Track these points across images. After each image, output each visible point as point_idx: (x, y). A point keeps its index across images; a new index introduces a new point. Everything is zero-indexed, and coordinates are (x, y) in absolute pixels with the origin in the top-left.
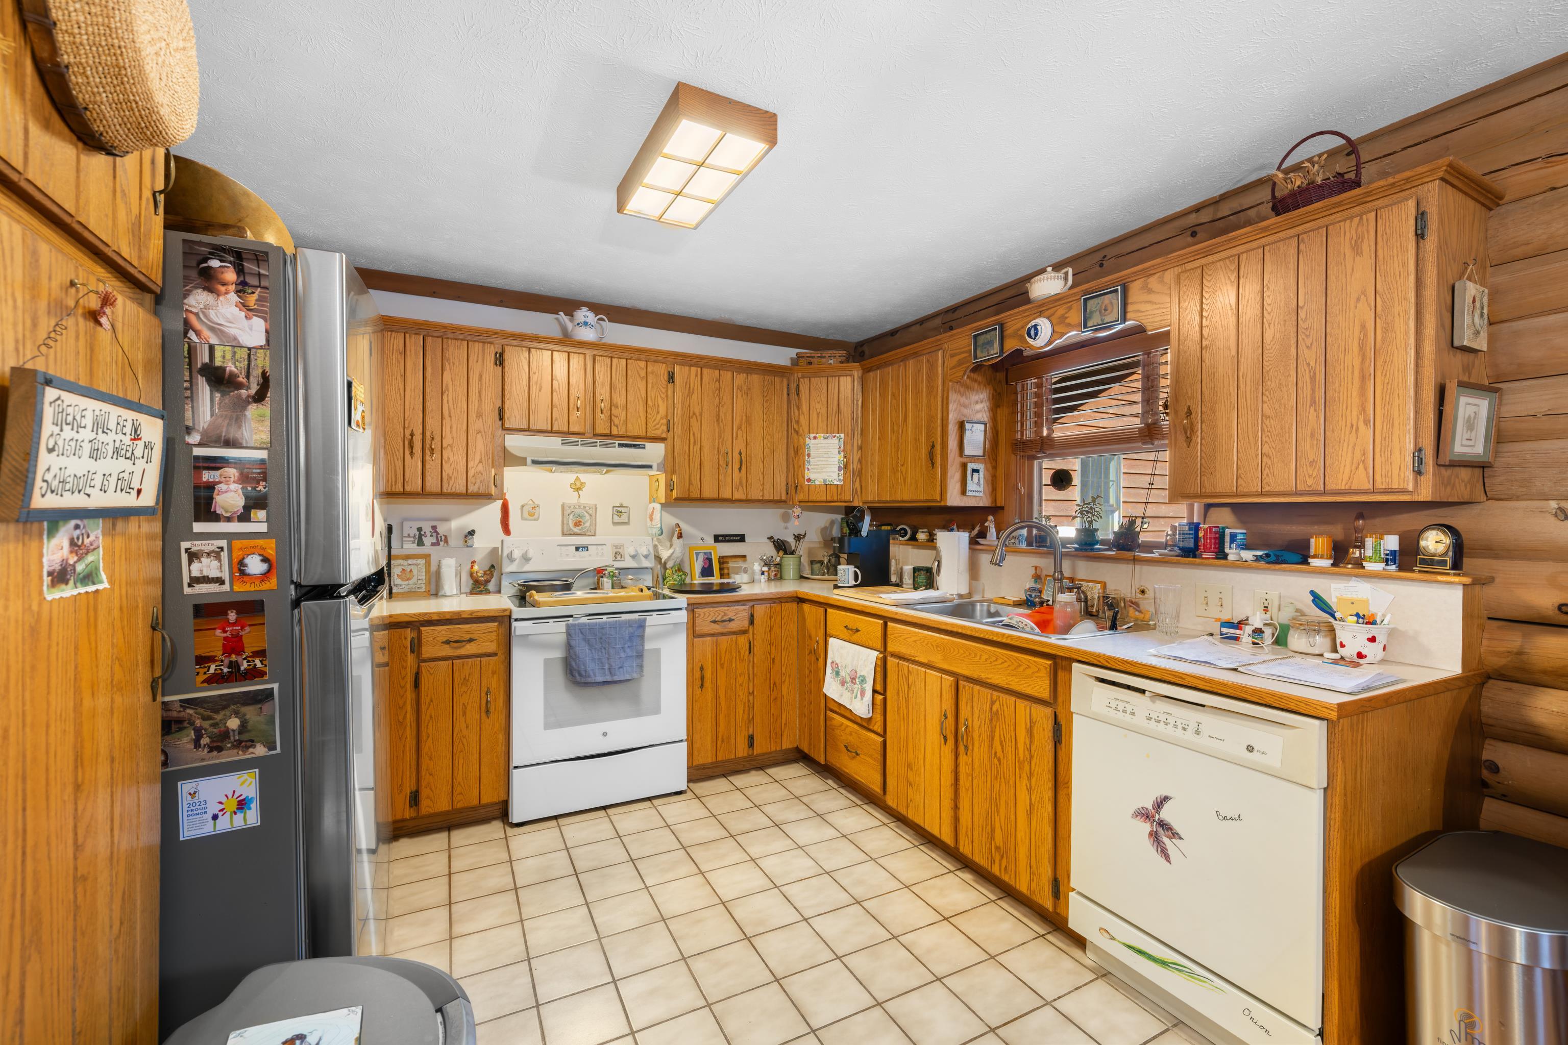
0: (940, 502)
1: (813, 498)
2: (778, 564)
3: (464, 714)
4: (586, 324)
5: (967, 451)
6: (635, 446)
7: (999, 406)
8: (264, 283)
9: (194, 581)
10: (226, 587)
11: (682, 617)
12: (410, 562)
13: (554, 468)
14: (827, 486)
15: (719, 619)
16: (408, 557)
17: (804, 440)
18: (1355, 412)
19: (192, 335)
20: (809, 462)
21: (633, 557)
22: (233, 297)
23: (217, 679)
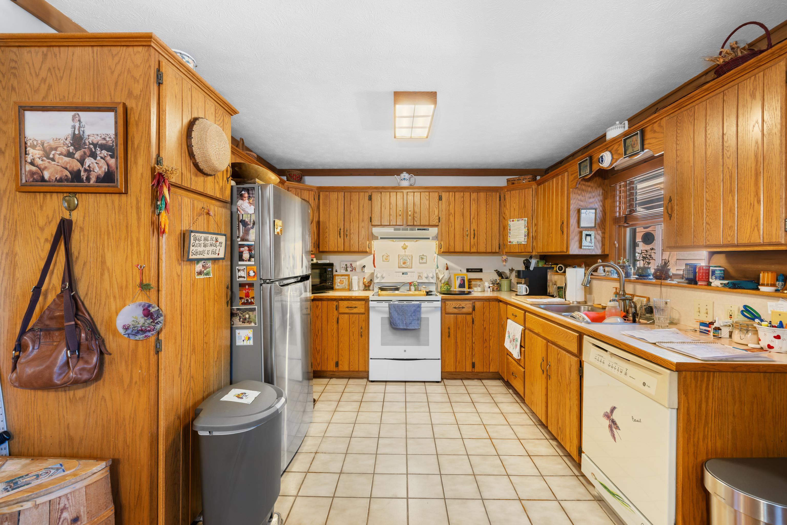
0: (566, 252)
1: (512, 251)
2: (499, 283)
3: (353, 335)
4: (404, 179)
5: (583, 224)
6: (424, 229)
7: (606, 199)
8: (254, 196)
9: (239, 277)
10: (245, 279)
11: (439, 304)
12: (343, 277)
13: (394, 240)
14: (519, 245)
15: (457, 307)
16: (342, 275)
17: (508, 222)
18: (752, 196)
19: (238, 212)
20: (510, 233)
21: (426, 278)
22: (247, 201)
23: (244, 304)
